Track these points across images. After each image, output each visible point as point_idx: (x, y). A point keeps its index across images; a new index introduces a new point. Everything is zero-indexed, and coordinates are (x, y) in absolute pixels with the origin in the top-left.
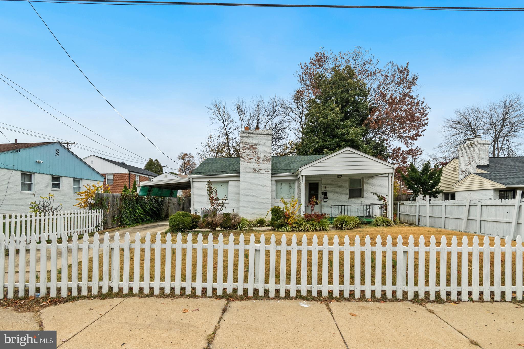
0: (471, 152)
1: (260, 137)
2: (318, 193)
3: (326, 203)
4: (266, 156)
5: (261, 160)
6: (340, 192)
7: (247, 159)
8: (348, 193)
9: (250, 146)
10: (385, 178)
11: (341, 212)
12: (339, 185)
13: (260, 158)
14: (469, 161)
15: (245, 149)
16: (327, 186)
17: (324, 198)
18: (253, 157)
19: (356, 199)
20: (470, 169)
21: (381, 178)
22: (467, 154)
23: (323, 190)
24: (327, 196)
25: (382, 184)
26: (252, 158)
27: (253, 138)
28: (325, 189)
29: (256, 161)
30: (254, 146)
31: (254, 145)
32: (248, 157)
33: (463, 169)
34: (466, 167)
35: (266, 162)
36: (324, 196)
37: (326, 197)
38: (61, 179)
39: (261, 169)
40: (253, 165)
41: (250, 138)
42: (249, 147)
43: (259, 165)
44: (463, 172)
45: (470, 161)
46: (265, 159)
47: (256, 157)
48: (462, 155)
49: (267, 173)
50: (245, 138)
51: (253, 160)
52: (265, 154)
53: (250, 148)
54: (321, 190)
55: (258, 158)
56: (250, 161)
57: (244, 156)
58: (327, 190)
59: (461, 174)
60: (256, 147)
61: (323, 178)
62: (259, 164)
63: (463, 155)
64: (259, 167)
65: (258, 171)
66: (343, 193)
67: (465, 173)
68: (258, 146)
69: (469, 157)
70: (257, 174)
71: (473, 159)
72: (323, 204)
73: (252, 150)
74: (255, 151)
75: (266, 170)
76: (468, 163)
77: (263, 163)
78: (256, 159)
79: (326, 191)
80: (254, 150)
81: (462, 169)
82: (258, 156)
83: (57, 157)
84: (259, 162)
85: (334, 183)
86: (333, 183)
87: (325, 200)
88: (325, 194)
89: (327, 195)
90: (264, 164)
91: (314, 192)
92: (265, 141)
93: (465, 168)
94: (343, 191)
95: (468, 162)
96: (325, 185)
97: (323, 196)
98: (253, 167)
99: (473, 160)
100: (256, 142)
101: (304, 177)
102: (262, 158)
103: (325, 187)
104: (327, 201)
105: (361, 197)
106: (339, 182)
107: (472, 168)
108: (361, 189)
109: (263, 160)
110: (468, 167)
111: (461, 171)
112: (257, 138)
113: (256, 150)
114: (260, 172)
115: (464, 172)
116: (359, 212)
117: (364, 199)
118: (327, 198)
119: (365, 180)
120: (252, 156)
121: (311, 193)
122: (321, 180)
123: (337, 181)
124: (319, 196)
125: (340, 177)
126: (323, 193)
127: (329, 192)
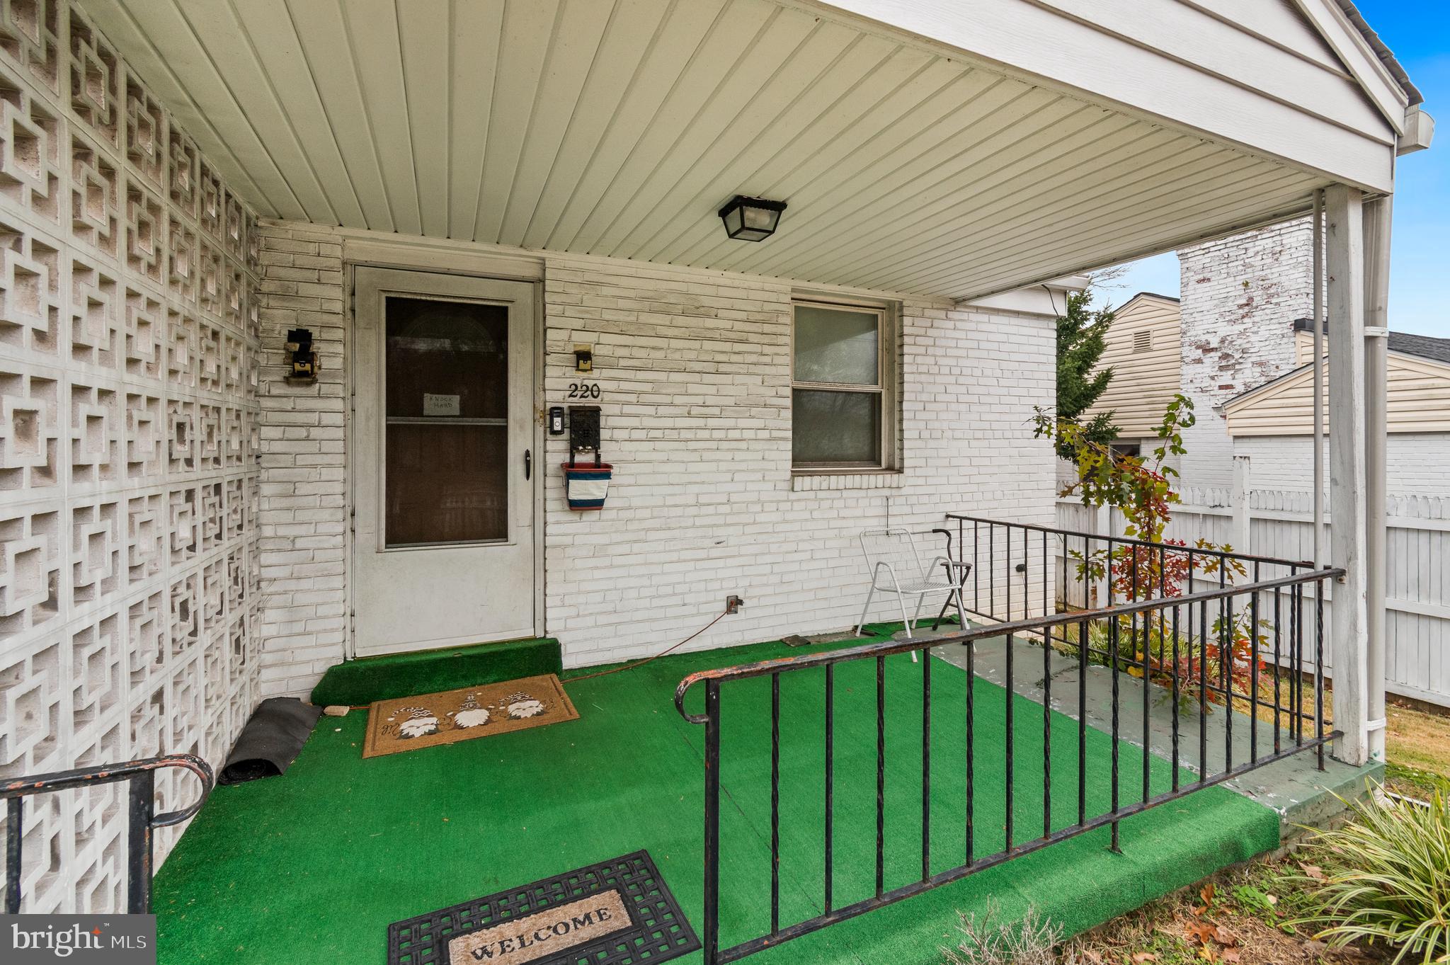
0: (1256, 261)
2: (502, 410)
3: (592, 516)
12: (708, 345)
14: (1244, 301)
16: (603, 346)
17: (572, 471)
19: (850, 481)
20: (1253, 338)
22: (1233, 270)
23: (558, 386)
24: (596, 447)
28: (579, 378)
33: (1208, 337)
34: (1224, 329)
36: (573, 450)
37: (588, 458)
44: (1207, 350)
45: (1251, 299)
48: (1201, 277)
54: (536, 385)
58: (594, 391)
59: (1199, 361)
63: (1208, 275)
66: (743, 423)
67: (1219, 354)
69: (1246, 284)
71: (1272, 291)
72: (563, 525)
76: (1241, 311)
79: (590, 402)
81: (1203, 338)
85: (665, 319)
86: (656, 319)
87: (582, 489)
88: (583, 425)
89: (604, 434)
91: (456, 399)
93: (1221, 334)
94: (743, 406)
95: (1241, 307)
96: (584, 340)
97: (557, 452)
99: (1272, 296)
103: (583, 357)
104: (597, 504)
105: (880, 460)
106: (710, 323)
107: (1264, 333)
108: (875, 399)
110: (1239, 328)
111: (1198, 348)
115: (1212, 350)
117: (901, 477)
118: (601, 471)
119: (907, 321)
121: (419, 412)
122: (532, 272)
123: (698, 311)
124: (517, 445)
125: (762, 218)
126: (556, 411)
127: (616, 409)
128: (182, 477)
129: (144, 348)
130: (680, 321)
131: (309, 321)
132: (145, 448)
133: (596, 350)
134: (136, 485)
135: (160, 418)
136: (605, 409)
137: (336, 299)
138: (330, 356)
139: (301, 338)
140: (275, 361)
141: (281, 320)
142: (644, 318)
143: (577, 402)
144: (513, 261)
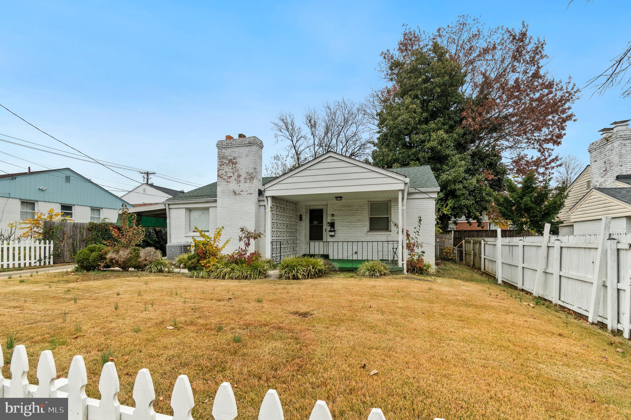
0: (607, 153)
1: (242, 148)
2: (322, 223)
4: (248, 173)
5: (242, 179)
6: (354, 222)
7: (225, 177)
8: (367, 224)
9: (229, 160)
10: (425, 200)
11: (356, 253)
12: (352, 212)
13: (241, 176)
14: (605, 169)
15: (223, 165)
17: (330, 231)
18: (232, 175)
19: (378, 233)
20: (607, 183)
21: (419, 200)
22: (602, 157)
23: (329, 219)
25: (421, 209)
26: (231, 177)
27: (233, 150)
28: (332, 218)
29: (236, 180)
30: (233, 161)
31: (234, 159)
32: (226, 175)
33: (597, 183)
34: (601, 180)
35: (248, 181)
36: (331, 228)
37: (333, 229)
38: (73, 207)
39: (243, 191)
40: (233, 186)
41: (229, 150)
42: (227, 162)
43: (239, 186)
46: (248, 177)
47: (236, 174)
49: (250, 195)
50: (223, 150)
51: (233, 178)
52: (247, 171)
53: (229, 163)
54: (327, 219)
55: (239, 176)
56: (229, 180)
57: (222, 174)
58: (334, 220)
60: (236, 162)
61: (329, 202)
62: (240, 184)
63: (596, 159)
64: (240, 187)
65: (238, 193)
66: (358, 223)
68: (239, 160)
69: (605, 162)
70: (237, 197)
71: (611, 165)
72: (329, 239)
73: (231, 166)
74: (235, 167)
75: (249, 192)
76: (604, 173)
77: (245, 182)
78: (237, 178)
79: (333, 221)
80: (234, 165)
81: (595, 184)
82: (239, 173)
83: (67, 184)
84: (240, 181)
85: (345, 208)
86: (343, 208)
87: (332, 234)
88: (332, 225)
89: (335, 226)
90: (246, 184)
91: (317, 222)
92: (247, 153)
93: (600, 182)
94: (359, 221)
95: (604, 171)
96: (333, 212)
97: (329, 229)
98: (232, 188)
99: (611, 167)
100: (235, 155)
101: (269, 199)
102: (244, 175)
103: (333, 215)
104: (334, 236)
105: (388, 230)
106: (353, 208)
107: (609, 182)
108: (388, 218)
109: (245, 179)
110: (604, 179)
111: (595, 187)
112: (237, 149)
113: (237, 165)
114: (240, 195)
116: (380, 254)
117: (390, 233)
118: (334, 231)
119: (392, 203)
120: (232, 173)
121: (313, 224)
122: (326, 204)
123: (350, 206)
124: (324, 227)
125: (339, 199)
126: (328, 223)
127: (337, 222)
128: (287, 230)
129: (284, 219)
130: (348, 208)
131: (301, 214)
132: (284, 227)
133: (335, 214)
134: (283, 230)
135: (285, 225)
136: (335, 222)
137: (304, 210)
138: (304, 218)
139: (301, 215)
140: (298, 218)
141: (299, 214)
142: (342, 208)
143: (332, 221)
144: (325, 203)
